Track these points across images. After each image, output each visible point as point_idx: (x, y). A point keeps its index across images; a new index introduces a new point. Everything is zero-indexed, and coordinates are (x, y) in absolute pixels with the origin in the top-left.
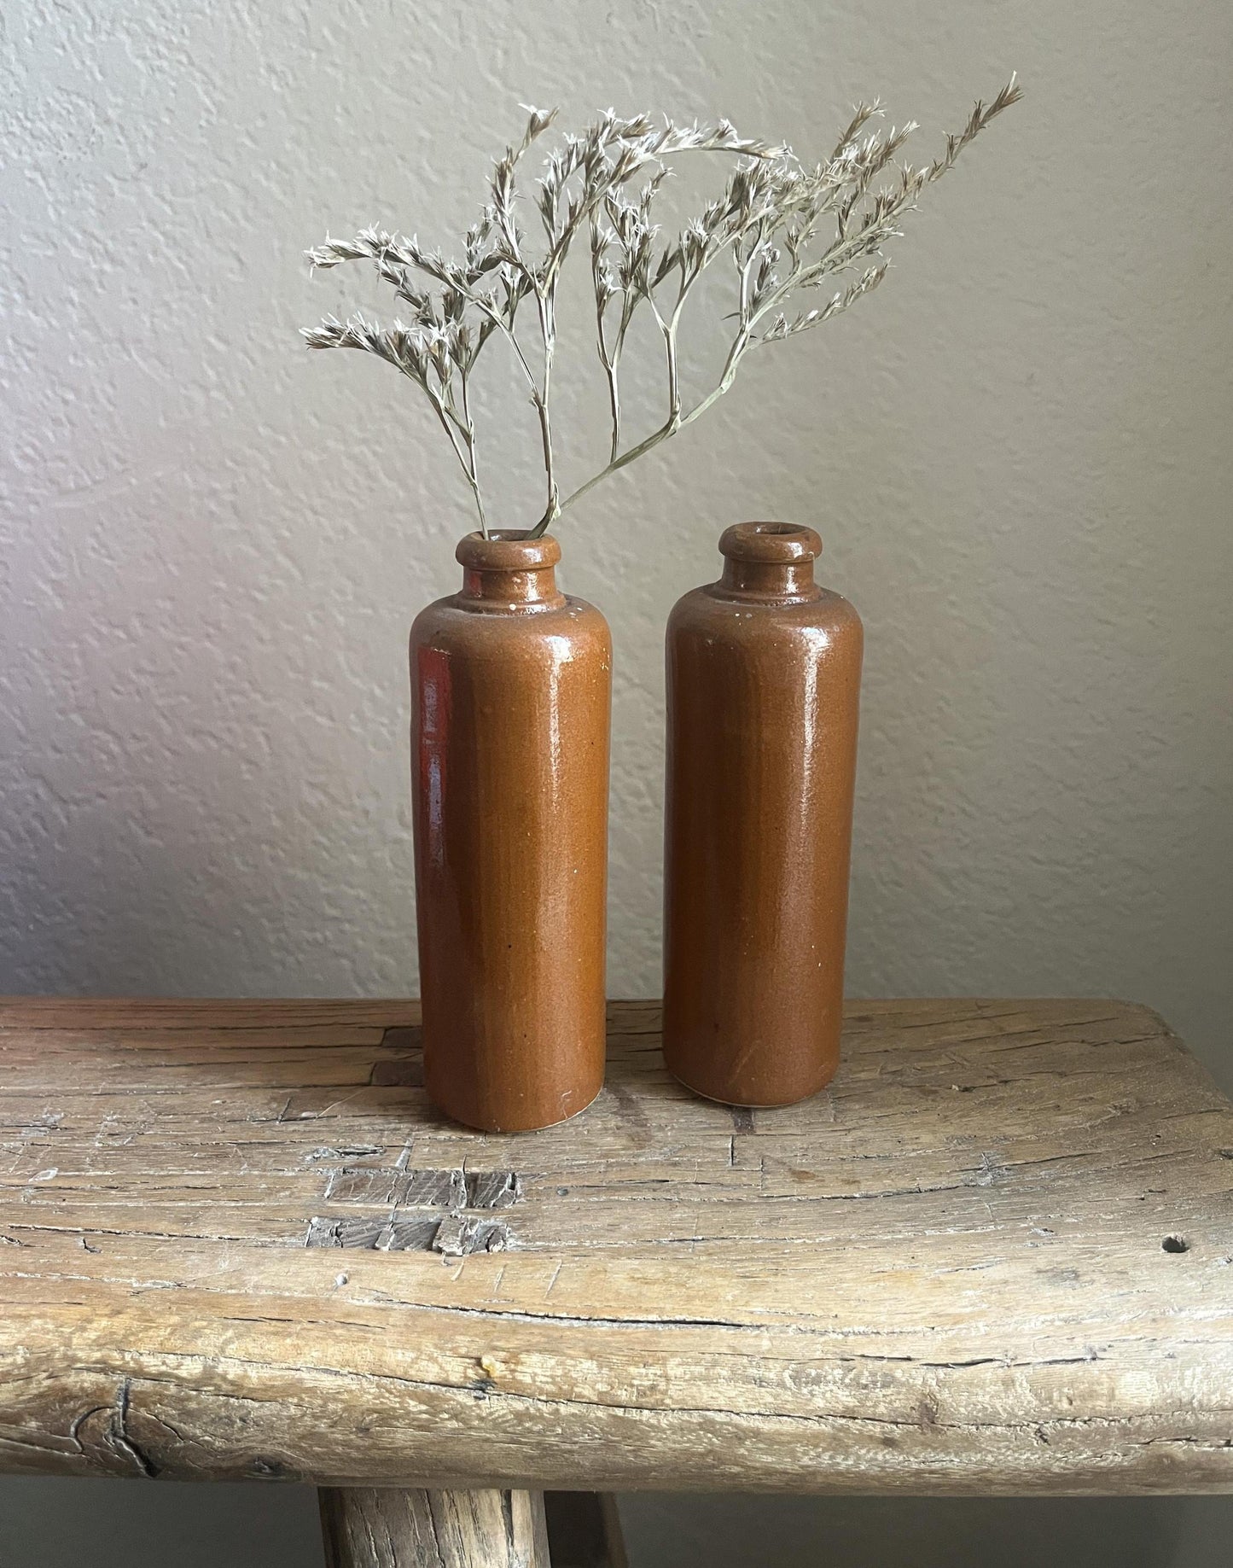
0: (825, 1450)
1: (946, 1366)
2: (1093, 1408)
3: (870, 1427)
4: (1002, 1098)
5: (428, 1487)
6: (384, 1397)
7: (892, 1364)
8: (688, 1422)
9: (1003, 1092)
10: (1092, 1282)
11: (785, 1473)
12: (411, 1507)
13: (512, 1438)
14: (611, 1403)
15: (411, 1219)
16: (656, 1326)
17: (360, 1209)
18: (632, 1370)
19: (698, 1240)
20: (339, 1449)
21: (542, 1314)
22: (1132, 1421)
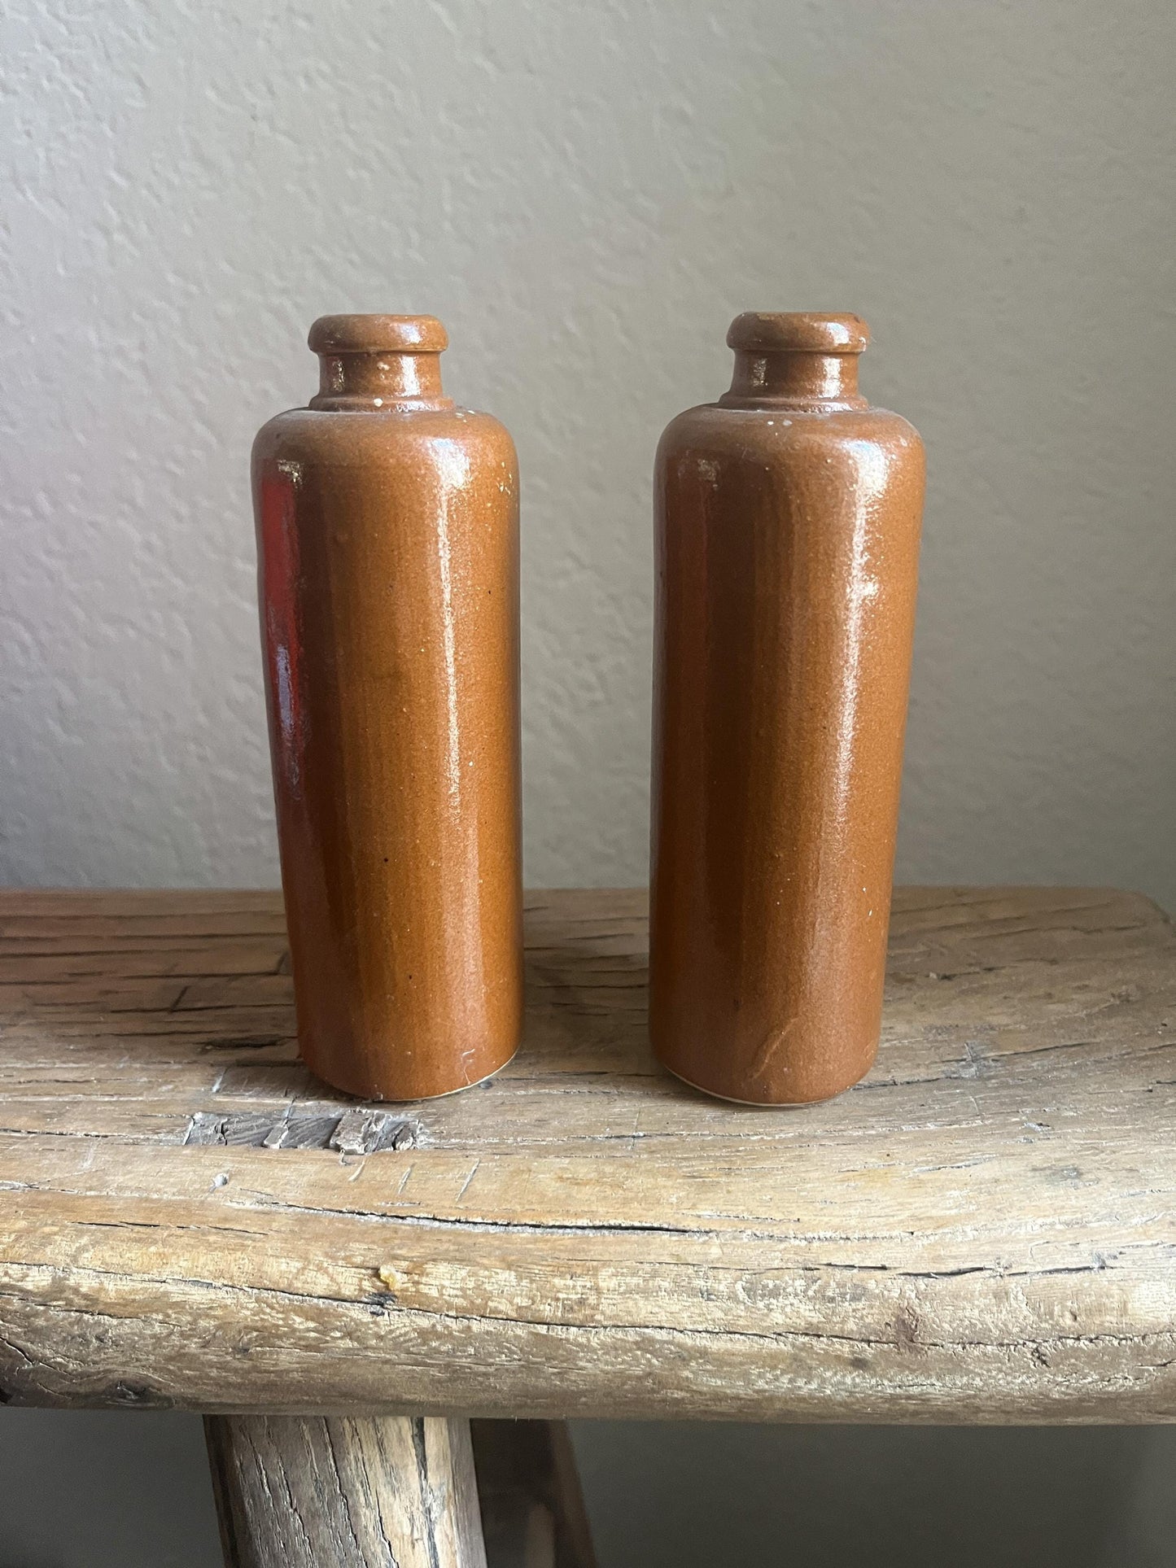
0: (784, 1372)
1: (928, 1275)
2: (1102, 1324)
3: (837, 1346)
4: (983, 987)
5: (327, 1414)
6: (264, 1313)
7: (864, 1274)
8: (622, 1340)
9: (989, 979)
10: (1098, 1181)
11: (737, 1398)
12: (308, 1437)
13: (416, 1360)
14: (531, 1319)
15: (309, 1115)
16: (587, 1231)
17: (252, 1104)
18: (557, 1281)
19: (639, 1137)
20: (214, 1373)
21: (453, 1219)
22: (1147, 1340)
